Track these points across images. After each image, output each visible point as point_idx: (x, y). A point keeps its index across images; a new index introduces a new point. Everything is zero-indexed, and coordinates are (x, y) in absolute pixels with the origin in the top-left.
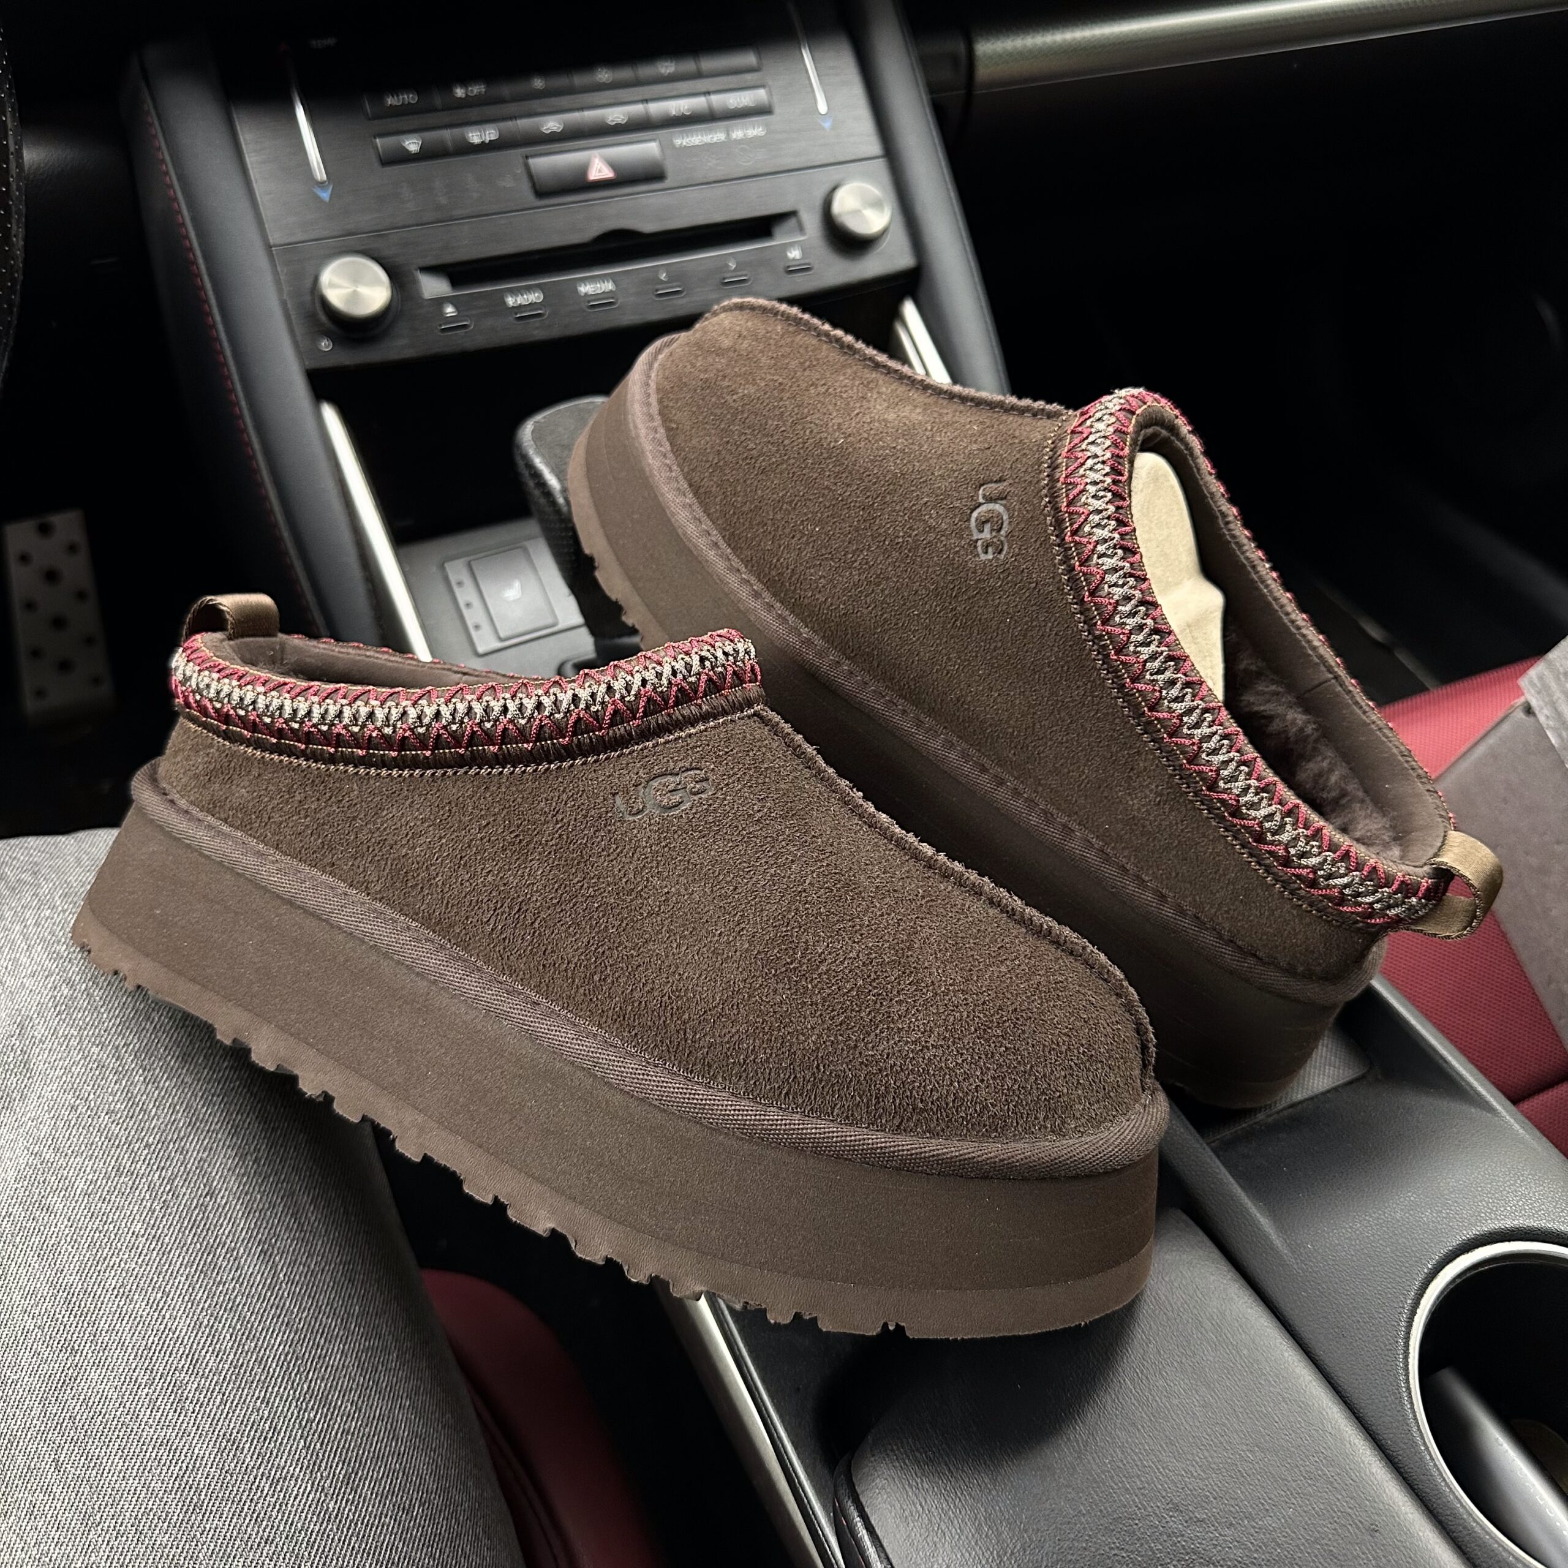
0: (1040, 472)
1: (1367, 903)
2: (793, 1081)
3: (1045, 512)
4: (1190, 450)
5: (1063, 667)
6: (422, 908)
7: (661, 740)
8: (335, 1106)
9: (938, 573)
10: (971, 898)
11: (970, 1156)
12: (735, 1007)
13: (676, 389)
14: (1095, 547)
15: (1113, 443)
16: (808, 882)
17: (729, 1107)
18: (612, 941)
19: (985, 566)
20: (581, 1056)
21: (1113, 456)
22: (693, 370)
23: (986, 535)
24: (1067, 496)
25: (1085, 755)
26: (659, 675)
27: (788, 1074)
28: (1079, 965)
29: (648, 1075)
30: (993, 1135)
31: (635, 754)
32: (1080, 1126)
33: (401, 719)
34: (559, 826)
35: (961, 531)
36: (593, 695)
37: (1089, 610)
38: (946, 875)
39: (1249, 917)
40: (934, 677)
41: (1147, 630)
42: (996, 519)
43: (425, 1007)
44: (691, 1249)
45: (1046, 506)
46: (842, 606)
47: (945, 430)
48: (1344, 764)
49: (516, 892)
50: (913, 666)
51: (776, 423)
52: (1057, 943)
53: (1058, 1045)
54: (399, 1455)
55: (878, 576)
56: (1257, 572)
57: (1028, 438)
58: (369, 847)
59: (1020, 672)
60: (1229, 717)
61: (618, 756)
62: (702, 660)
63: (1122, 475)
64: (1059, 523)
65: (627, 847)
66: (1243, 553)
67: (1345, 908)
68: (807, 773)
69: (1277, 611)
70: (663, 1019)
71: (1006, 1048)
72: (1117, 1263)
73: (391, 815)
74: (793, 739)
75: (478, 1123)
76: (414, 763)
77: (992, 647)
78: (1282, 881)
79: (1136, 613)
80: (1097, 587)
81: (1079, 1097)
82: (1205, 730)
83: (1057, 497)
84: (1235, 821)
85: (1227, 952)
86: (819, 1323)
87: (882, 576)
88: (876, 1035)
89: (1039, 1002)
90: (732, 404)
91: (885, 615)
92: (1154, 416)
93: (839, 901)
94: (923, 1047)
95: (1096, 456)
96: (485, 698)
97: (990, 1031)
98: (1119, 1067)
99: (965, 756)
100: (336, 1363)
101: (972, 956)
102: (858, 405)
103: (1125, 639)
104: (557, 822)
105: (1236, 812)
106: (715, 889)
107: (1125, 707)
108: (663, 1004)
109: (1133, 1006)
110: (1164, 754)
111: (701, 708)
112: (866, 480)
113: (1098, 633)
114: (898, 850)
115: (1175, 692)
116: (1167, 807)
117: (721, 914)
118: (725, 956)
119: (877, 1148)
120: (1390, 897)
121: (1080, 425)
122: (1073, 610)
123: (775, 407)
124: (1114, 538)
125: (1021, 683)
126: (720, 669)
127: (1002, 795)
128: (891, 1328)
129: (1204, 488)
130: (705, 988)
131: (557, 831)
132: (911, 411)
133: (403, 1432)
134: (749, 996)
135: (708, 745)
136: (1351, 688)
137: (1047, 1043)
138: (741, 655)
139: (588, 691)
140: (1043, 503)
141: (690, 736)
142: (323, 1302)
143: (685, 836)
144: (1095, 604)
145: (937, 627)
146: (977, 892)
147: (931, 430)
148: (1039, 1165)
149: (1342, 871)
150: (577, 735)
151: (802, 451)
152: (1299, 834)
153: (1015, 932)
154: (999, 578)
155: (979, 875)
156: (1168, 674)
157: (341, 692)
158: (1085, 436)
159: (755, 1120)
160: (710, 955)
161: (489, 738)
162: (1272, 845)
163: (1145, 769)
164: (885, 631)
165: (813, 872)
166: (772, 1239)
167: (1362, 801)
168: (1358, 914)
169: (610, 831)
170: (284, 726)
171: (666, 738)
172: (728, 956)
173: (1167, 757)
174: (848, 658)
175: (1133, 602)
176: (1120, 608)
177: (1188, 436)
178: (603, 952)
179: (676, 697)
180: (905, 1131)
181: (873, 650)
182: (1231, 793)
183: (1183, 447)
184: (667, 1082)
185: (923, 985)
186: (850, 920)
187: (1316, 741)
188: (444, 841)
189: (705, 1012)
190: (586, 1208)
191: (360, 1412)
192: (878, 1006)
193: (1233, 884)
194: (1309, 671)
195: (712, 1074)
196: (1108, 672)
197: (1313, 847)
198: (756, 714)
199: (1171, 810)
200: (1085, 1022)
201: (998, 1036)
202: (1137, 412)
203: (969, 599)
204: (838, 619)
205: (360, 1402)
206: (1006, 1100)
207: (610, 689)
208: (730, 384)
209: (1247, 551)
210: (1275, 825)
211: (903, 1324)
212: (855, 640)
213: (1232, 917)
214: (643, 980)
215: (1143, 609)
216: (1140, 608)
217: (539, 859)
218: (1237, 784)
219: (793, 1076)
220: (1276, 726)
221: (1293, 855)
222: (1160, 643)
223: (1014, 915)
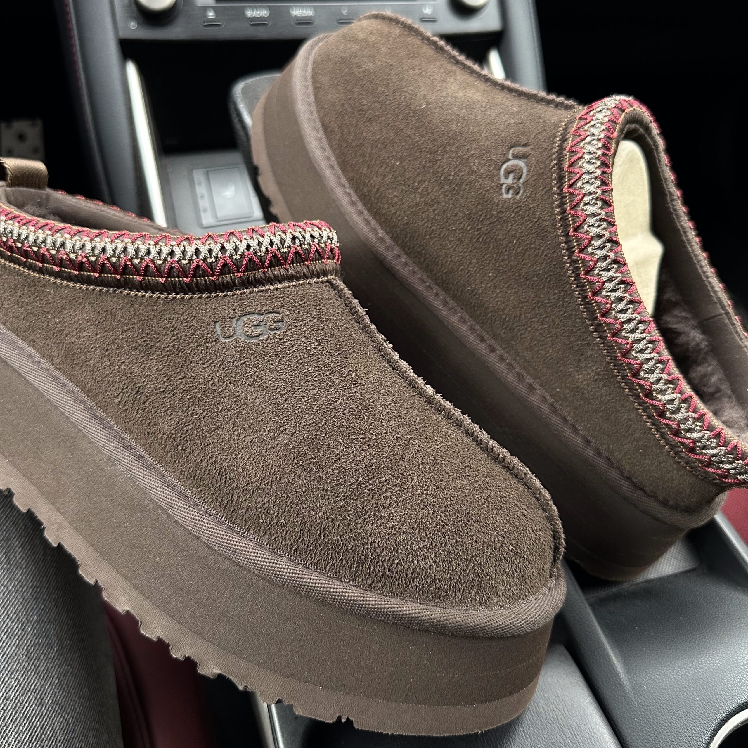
0: (554, 143)
1: (725, 469)
2: (301, 541)
3: (553, 170)
4: (657, 146)
5: (547, 278)
6: (81, 379)
7: (257, 290)
8: (14, 499)
9: (473, 203)
10: (453, 428)
11: (416, 615)
12: (269, 484)
13: (324, 62)
14: (583, 197)
15: (606, 128)
16: (339, 402)
17: (253, 554)
18: (194, 424)
19: (505, 203)
20: (161, 500)
21: (605, 137)
22: (337, 51)
23: (510, 180)
24: (569, 160)
25: (552, 341)
26: (260, 244)
27: (298, 536)
28: (521, 487)
29: (202, 521)
30: (437, 601)
31: (236, 296)
32: (500, 601)
33: (80, 249)
34: (174, 338)
35: (493, 176)
36: (210, 251)
37: (571, 241)
38: (439, 409)
39: (644, 464)
40: (459, 274)
41: (609, 260)
42: (518, 171)
43: (73, 446)
44: (214, 644)
45: (553, 167)
46: (406, 218)
47: (494, 108)
48: (721, 371)
49: (138, 380)
50: (446, 265)
51: (383, 89)
52: (508, 468)
53: (494, 543)
54: (41, 716)
55: (433, 200)
56: (686, 236)
57: (549, 120)
58: (54, 333)
59: (517, 278)
60: (655, 328)
61: (224, 296)
62: (294, 238)
63: (609, 150)
64: (561, 178)
65: (217, 360)
66: (680, 222)
67: (710, 469)
68: (356, 326)
69: (695, 264)
70: (219, 484)
71: (456, 541)
72: (511, 694)
73: (70, 314)
74: (351, 302)
75: (93, 530)
76: (88, 281)
77: (501, 259)
78: (671, 445)
79: (604, 247)
80: (579, 226)
81: (503, 581)
82: (637, 335)
83: (562, 160)
84: (647, 400)
85: (625, 486)
86: (294, 708)
87: (435, 201)
88: (365, 519)
89: (486, 509)
90: (358, 75)
91: (433, 228)
92: (637, 117)
93: (358, 419)
94: (397, 532)
95: (593, 135)
96: (137, 242)
97: (447, 527)
98: (535, 562)
99: (472, 329)
100: (11, 653)
101: (445, 470)
102: (439, 85)
103: (592, 264)
104: (174, 335)
105: (649, 394)
106: (272, 398)
107: (584, 312)
108: (221, 474)
109: (553, 519)
110: (605, 348)
111: (288, 271)
112: (436, 134)
113: (574, 258)
114: (409, 387)
115: (621, 306)
116: (602, 383)
117: (272, 416)
118: (269, 447)
119: (351, 600)
120: (742, 467)
121: (585, 114)
122: (560, 240)
123: (384, 79)
124: (597, 193)
125: (516, 286)
126: (306, 246)
127: (492, 358)
128: (343, 720)
129: (661, 174)
130: (251, 467)
131: (172, 342)
132: (475, 93)
133: (48, 700)
134: (281, 477)
135: (288, 297)
136: (735, 322)
137: (486, 541)
138: (325, 239)
139: (207, 247)
140: (552, 164)
141: (277, 289)
142: (12, 611)
143: (258, 358)
144: (576, 238)
145: (466, 240)
146: (459, 424)
147: (485, 107)
148: (465, 627)
149: (713, 445)
150: (196, 277)
151: (396, 110)
152: (689, 416)
153: (479, 457)
154: (513, 212)
155: (462, 413)
156: (619, 293)
157: (49, 226)
158: (588, 121)
159: (269, 566)
160: (259, 444)
161: (136, 270)
162: (669, 420)
163: (591, 355)
164: (431, 238)
165: (344, 396)
166: (269, 648)
167: (730, 397)
168: (717, 474)
169: (207, 347)
170: (13, 244)
171: (260, 288)
172: (271, 447)
173: (607, 349)
174: (406, 254)
175: (603, 239)
176: (593, 242)
177: (656, 136)
178: (187, 431)
179: (271, 261)
180: (374, 588)
181: (422, 250)
182: (647, 381)
183: (652, 143)
184: (214, 529)
185: (405, 487)
186: (363, 434)
187: (706, 353)
188: (98, 336)
189: (248, 484)
190: (150, 602)
191: (20, 686)
192: (370, 498)
193: (637, 441)
194: (709, 307)
195: (247, 527)
196: (577, 287)
197: (697, 426)
198: (328, 281)
199: (604, 385)
200: (517, 528)
201: (452, 531)
202: (626, 111)
203: (491, 223)
204: (402, 226)
205: (21, 680)
206: (450, 578)
207: (223, 248)
208: (358, 62)
209: (682, 221)
210: (674, 407)
211: (352, 719)
212: (412, 242)
213: (632, 463)
214: (210, 455)
215: (609, 245)
216: (607, 244)
217: (156, 359)
218: (652, 375)
219: (301, 539)
220: (682, 339)
221: (682, 429)
222: (617, 271)
223: (481, 444)
